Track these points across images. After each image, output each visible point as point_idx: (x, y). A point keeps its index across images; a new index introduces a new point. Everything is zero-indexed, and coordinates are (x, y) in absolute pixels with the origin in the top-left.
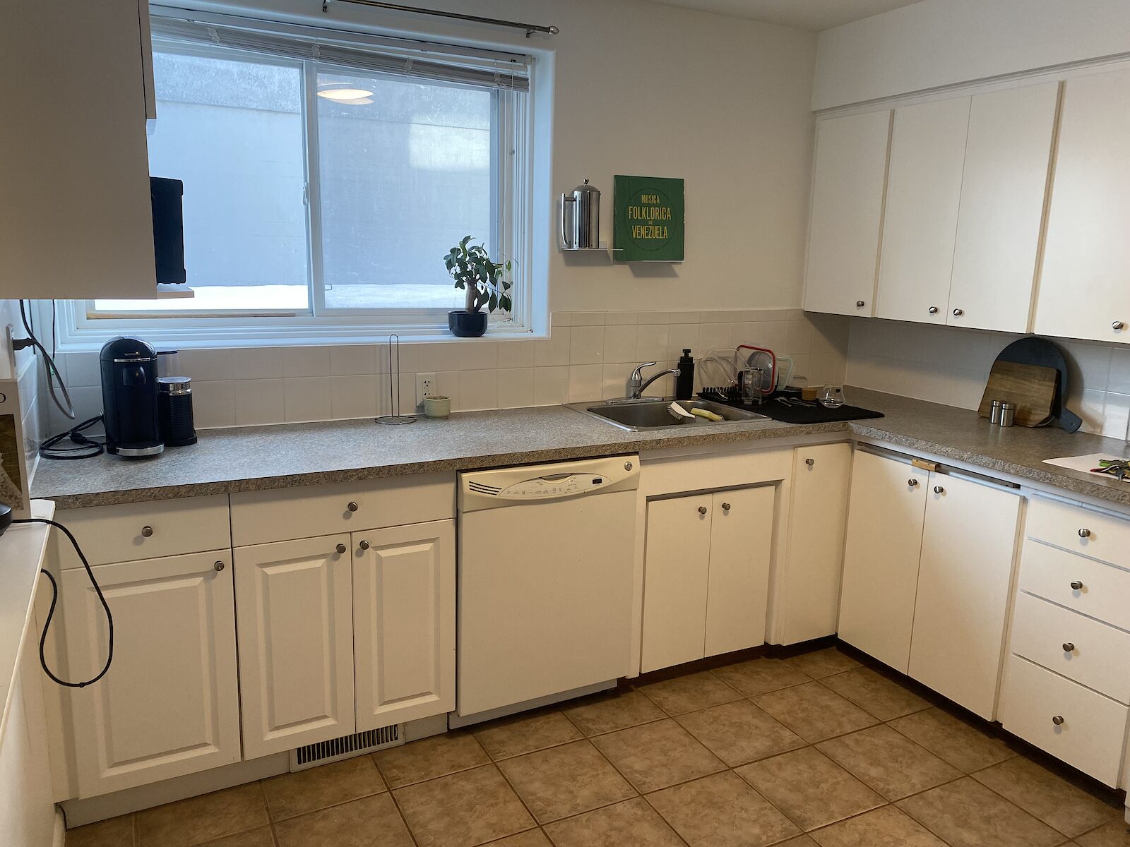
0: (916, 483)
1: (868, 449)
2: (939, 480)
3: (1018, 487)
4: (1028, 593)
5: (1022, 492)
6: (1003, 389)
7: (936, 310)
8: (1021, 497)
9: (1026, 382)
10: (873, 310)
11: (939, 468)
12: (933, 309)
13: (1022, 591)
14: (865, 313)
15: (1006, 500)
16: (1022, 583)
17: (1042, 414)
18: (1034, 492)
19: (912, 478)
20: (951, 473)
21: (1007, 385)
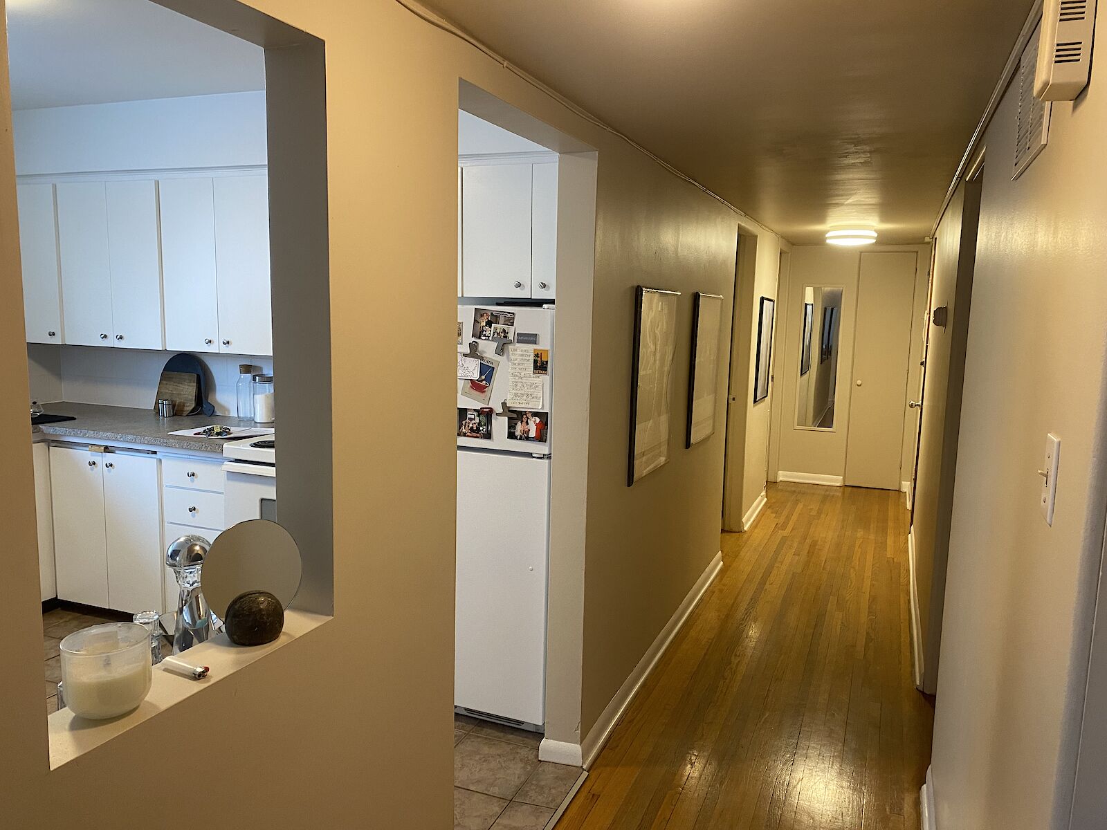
0: (94, 463)
1: (60, 445)
2: (109, 458)
3: (155, 453)
4: (171, 523)
5: (159, 456)
6: (167, 391)
7: (105, 336)
8: (157, 459)
9: (181, 385)
10: (63, 339)
11: (107, 449)
12: (103, 336)
13: (168, 523)
14: (57, 340)
15: (151, 461)
16: (166, 519)
17: (191, 405)
18: (164, 454)
19: (91, 461)
20: (117, 452)
21: (170, 388)
